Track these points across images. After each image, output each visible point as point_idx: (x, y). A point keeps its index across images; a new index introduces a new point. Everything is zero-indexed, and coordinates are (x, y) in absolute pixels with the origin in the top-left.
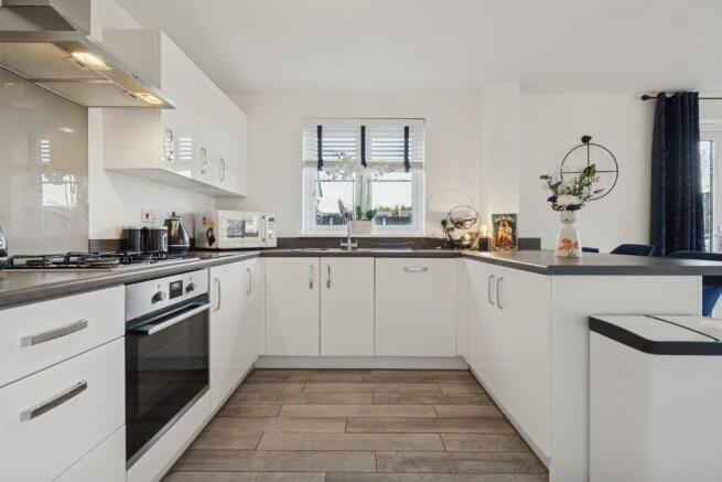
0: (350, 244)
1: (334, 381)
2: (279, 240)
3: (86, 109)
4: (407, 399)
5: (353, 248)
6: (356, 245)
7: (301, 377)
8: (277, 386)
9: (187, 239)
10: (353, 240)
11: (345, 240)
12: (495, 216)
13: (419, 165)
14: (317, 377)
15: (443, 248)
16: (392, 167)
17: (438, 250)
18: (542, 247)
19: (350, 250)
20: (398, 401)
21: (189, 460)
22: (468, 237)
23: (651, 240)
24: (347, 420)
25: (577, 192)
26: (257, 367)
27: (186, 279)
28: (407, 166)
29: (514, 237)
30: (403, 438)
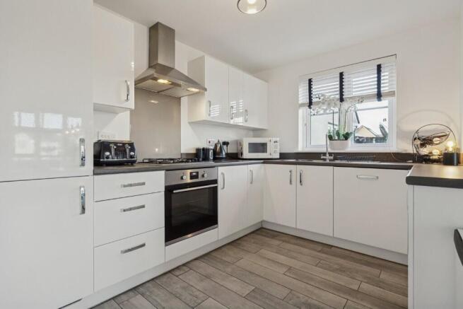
0: (328, 157)
1: (302, 246)
2: (281, 154)
3: (180, 98)
4: (343, 272)
5: (330, 160)
6: (332, 158)
7: (284, 239)
8: (267, 239)
9: (224, 153)
10: (330, 154)
11: (324, 154)
13: (392, 94)
14: (294, 241)
19: (328, 161)
21: (206, 258)
24: (290, 268)
26: (264, 226)
27: (201, 172)
28: (379, 96)
30: (317, 291)
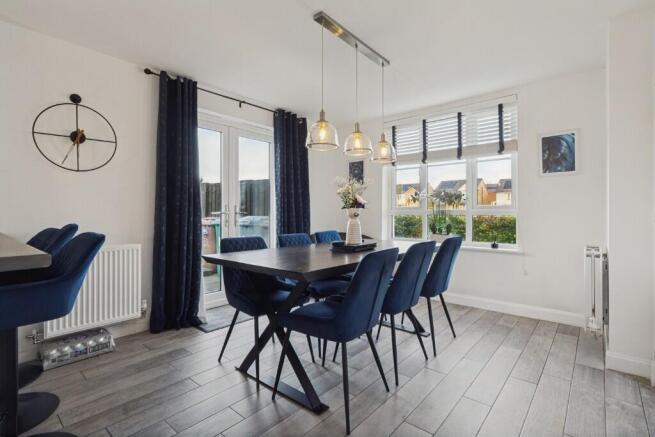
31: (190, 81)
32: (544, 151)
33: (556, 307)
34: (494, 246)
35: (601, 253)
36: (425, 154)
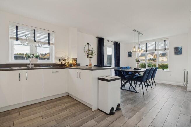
0: (30, 66)
4: (56, 106)
5: (32, 67)
6: (33, 66)
10: (32, 64)
11: (29, 64)
12: (72, 59)
13: (53, 44)
15: (59, 66)
16: (45, 44)
17: (58, 67)
18: (81, 65)
19: (31, 67)
20: (54, 107)
22: (66, 63)
23: (98, 64)
24: (42, 116)
25: (92, 55)
28: (49, 44)
29: (76, 63)
30: (60, 114)
31: (102, 38)
32: (175, 50)
33: (178, 82)
34: (163, 70)
35: (186, 70)
36: (147, 50)
